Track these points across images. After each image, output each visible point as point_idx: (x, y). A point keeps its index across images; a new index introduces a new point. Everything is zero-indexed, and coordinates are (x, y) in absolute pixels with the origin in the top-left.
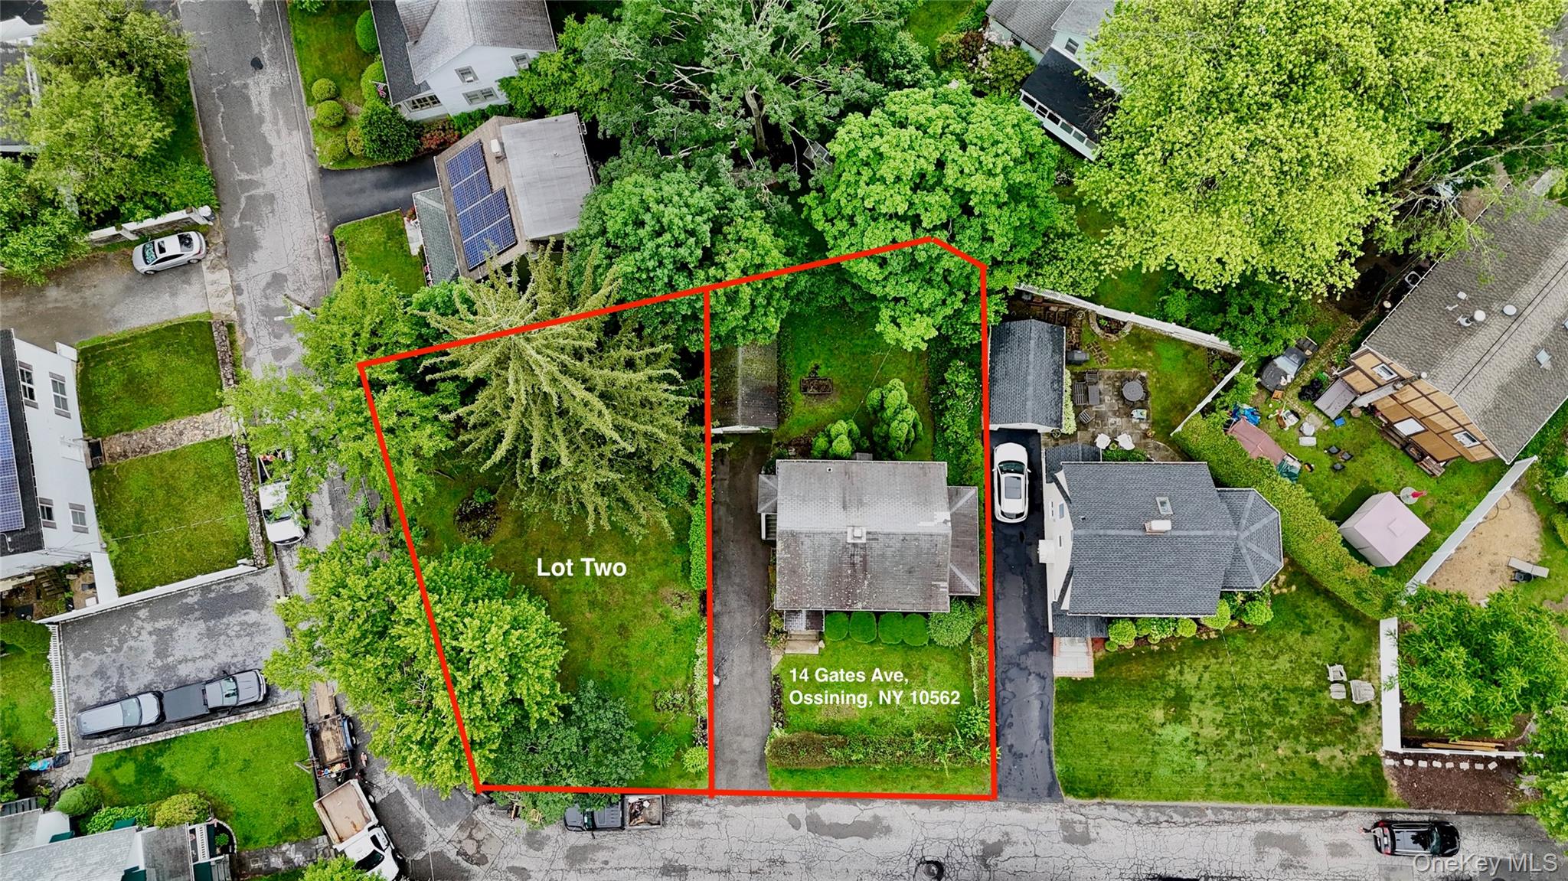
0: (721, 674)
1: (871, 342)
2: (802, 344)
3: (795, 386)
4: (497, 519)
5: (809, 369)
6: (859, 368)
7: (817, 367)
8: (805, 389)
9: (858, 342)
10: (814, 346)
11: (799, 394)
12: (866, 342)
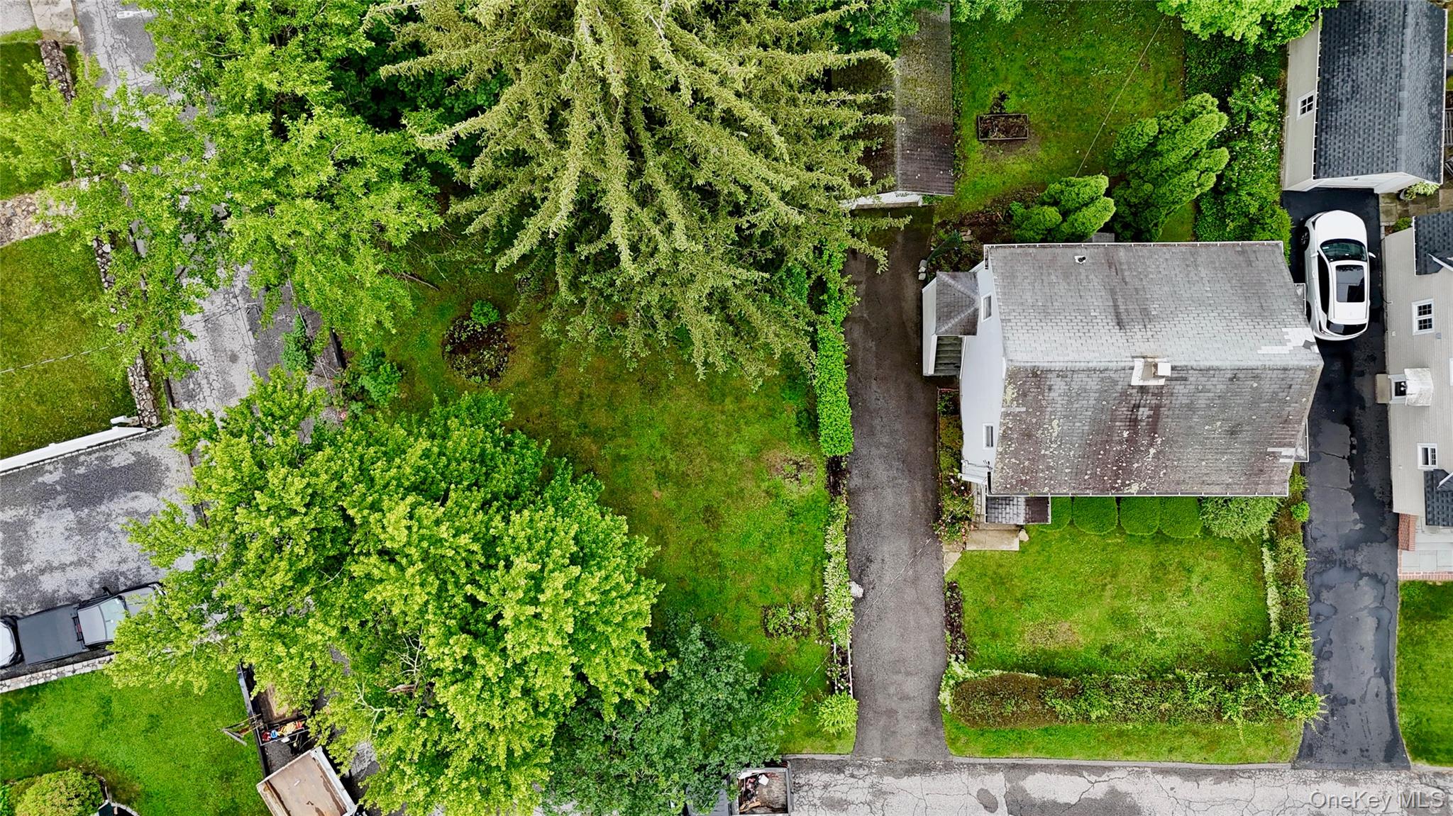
0: (866, 579)
1: (1091, 53)
2: (978, 59)
3: (968, 130)
4: (509, 349)
5: (990, 101)
6: (1070, 97)
7: (1003, 97)
8: (986, 134)
9: (1069, 54)
10: (997, 62)
11: (976, 142)
12: (1081, 54)
